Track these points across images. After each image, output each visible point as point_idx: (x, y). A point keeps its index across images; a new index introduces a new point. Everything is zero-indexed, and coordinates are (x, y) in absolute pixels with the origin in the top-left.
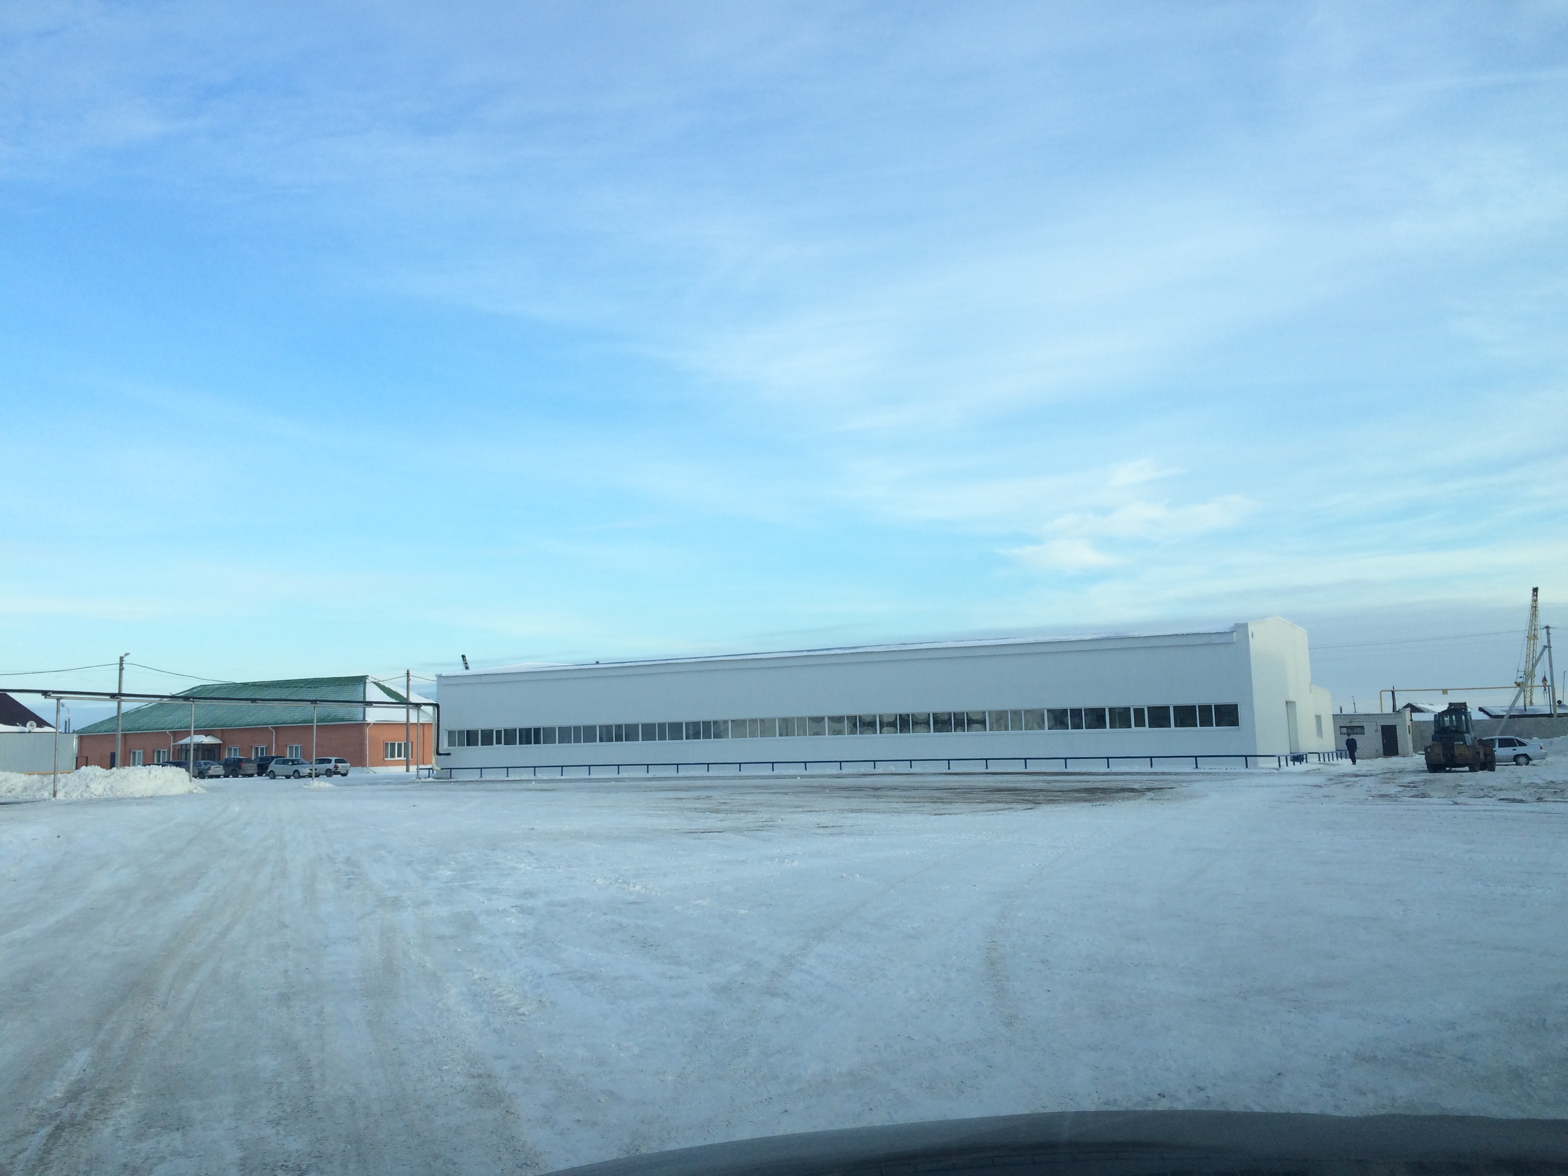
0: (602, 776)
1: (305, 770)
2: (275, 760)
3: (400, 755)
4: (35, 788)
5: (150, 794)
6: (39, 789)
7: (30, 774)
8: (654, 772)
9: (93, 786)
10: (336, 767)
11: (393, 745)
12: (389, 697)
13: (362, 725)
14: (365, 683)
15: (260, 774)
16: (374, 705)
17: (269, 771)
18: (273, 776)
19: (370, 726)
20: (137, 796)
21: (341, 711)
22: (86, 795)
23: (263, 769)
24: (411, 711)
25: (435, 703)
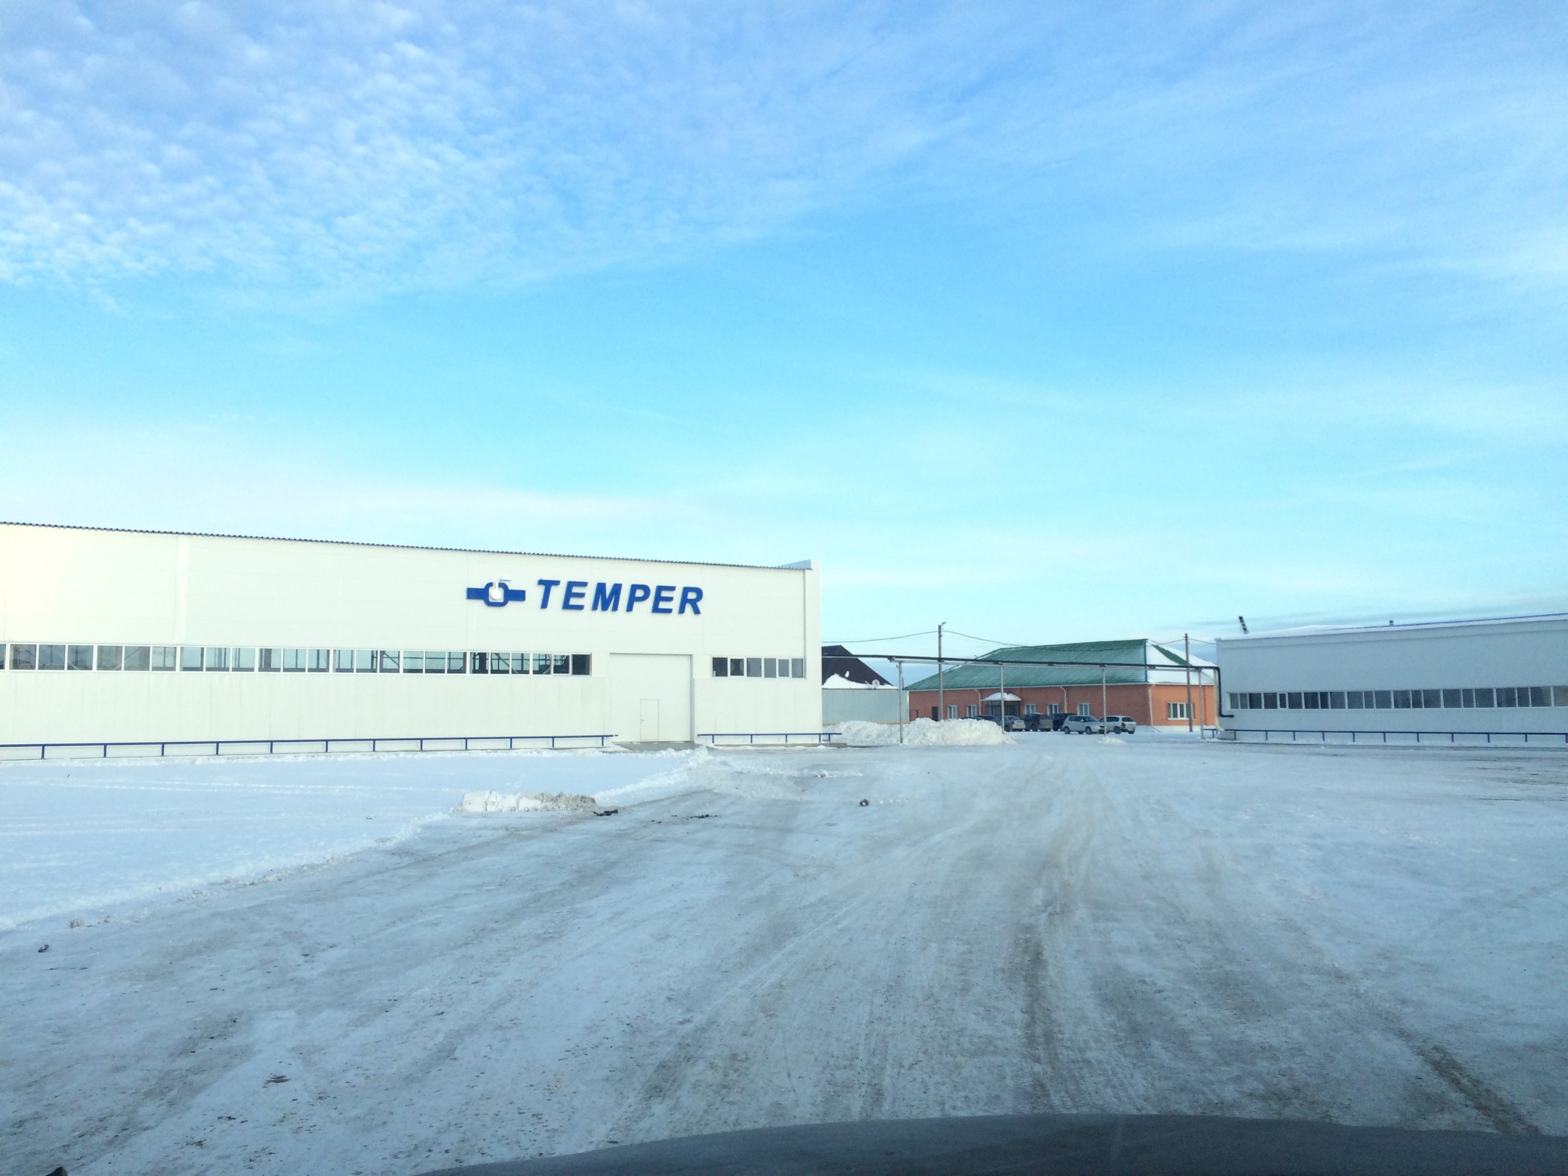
0: (1399, 744)
1: (1096, 727)
2: (1068, 717)
3: (1182, 715)
4: (886, 735)
5: (972, 743)
6: (889, 736)
7: (882, 723)
8: (1460, 741)
9: (929, 735)
10: (1123, 725)
11: (1175, 706)
12: (1168, 660)
13: (1145, 686)
14: (1145, 647)
15: (1055, 730)
16: (1157, 668)
17: (1064, 726)
18: (1068, 731)
19: (1152, 687)
20: (963, 745)
21: (1124, 673)
22: (924, 742)
23: (1058, 724)
24: (1191, 674)
25: (1215, 666)
